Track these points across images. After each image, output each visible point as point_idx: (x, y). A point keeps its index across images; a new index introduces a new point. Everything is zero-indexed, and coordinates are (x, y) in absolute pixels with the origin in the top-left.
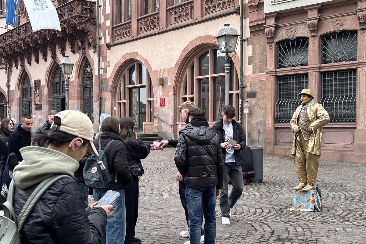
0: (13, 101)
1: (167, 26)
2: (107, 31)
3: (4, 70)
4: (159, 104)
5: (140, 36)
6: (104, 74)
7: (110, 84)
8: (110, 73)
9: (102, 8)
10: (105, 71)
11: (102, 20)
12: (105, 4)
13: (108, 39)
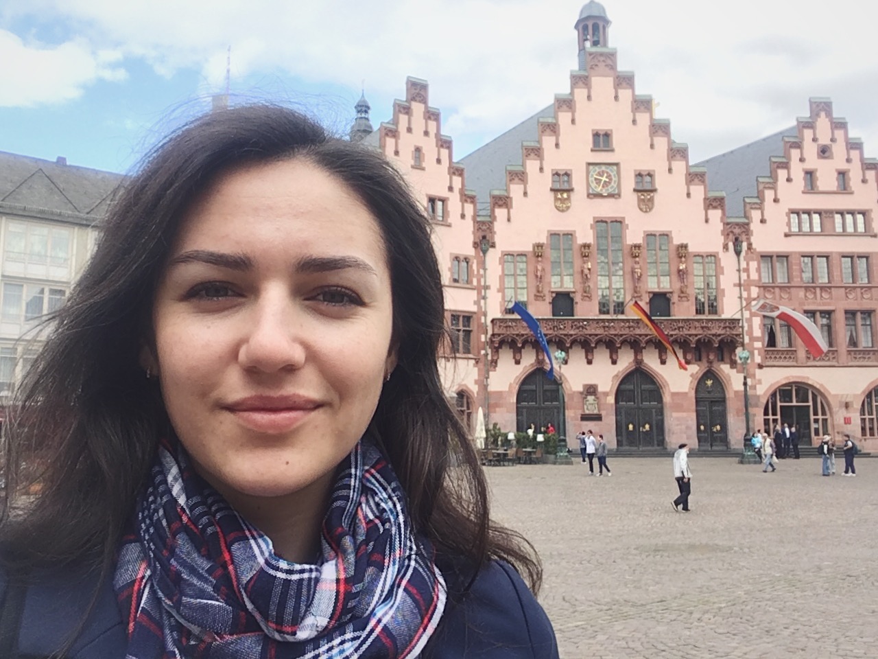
2: (756, 352)
4: (842, 421)
5: (809, 364)
6: (751, 391)
7: (765, 402)
8: (761, 390)
9: (746, 328)
10: (754, 387)
11: (747, 340)
12: (750, 327)
13: (758, 359)
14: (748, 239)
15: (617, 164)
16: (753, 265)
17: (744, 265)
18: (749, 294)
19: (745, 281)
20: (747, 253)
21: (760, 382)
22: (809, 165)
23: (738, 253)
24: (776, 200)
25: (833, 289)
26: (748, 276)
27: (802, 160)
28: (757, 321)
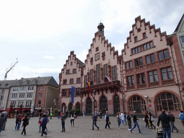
0: (83, 105)
1: (149, 87)
2: (125, 88)
3: (80, 97)
4: (149, 106)
6: (124, 98)
7: (127, 101)
8: (127, 98)
11: (123, 85)
12: (124, 81)
13: (126, 90)
14: (122, 59)
15: (99, 53)
16: (124, 66)
17: (122, 66)
18: (123, 73)
19: (122, 70)
20: (122, 63)
21: (126, 96)
22: (135, 36)
23: (120, 64)
24: (128, 48)
25: (143, 66)
26: (123, 69)
27: (134, 35)
28: (125, 80)
